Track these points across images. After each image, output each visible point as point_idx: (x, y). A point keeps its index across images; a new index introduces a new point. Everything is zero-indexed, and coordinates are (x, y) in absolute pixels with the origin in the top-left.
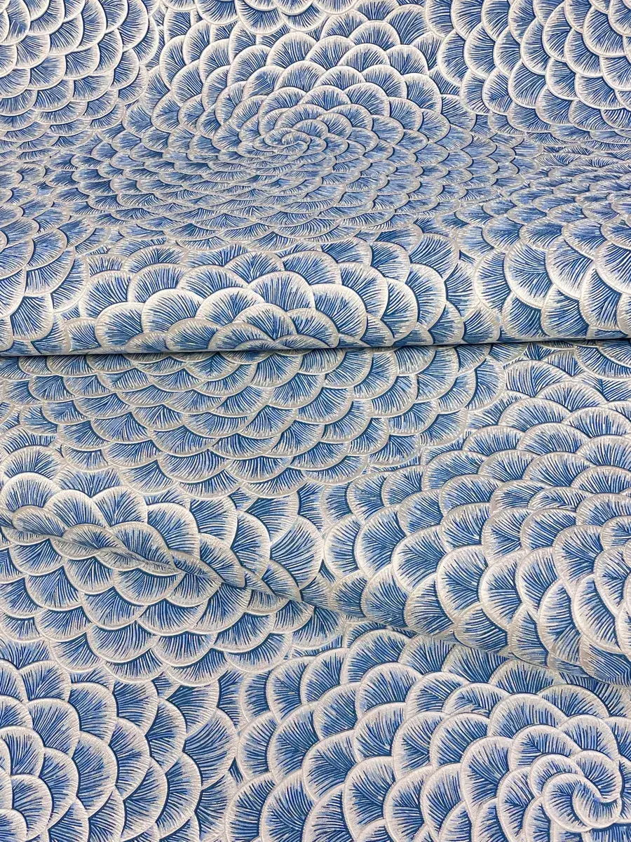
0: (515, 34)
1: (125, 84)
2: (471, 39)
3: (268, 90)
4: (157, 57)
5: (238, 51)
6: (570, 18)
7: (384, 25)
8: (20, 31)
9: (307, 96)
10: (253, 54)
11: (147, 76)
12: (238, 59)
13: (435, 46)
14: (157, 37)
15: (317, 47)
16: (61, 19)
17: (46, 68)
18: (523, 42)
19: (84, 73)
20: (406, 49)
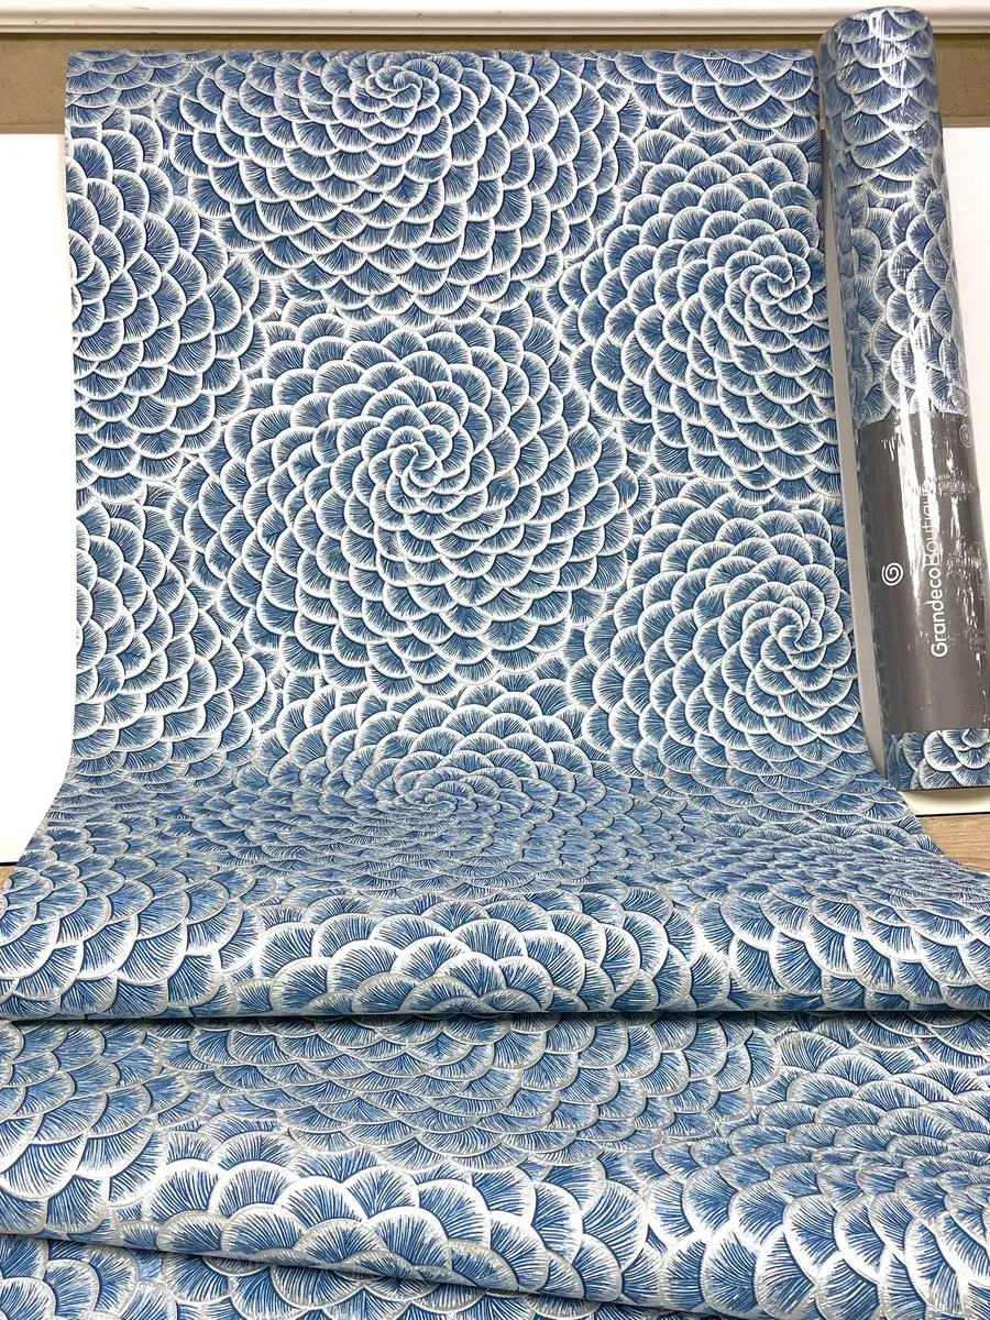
0: (658, 710)
1: (234, 747)
2: (615, 713)
3: (401, 754)
4: (274, 720)
5: (366, 716)
6: (710, 698)
7: (524, 696)
8: (110, 689)
9: (446, 760)
10: (383, 719)
11: (261, 739)
12: (367, 723)
13: (579, 717)
14: (274, 700)
15: (454, 714)
16: (162, 678)
17: (139, 729)
18: (667, 717)
19: (185, 735)
20: (549, 720)
